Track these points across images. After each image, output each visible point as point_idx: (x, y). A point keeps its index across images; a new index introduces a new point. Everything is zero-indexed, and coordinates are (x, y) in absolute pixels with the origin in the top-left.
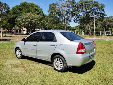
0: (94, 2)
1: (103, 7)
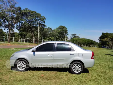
0: (38, 14)
1: (44, 19)
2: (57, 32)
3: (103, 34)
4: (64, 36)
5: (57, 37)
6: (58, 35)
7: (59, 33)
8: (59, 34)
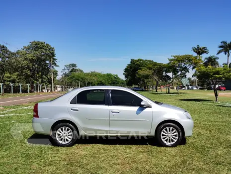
2: (26, 59)
3: (133, 61)
4: (48, 69)
5: (29, 73)
6: (28, 67)
7: (32, 61)
8: (33, 65)
